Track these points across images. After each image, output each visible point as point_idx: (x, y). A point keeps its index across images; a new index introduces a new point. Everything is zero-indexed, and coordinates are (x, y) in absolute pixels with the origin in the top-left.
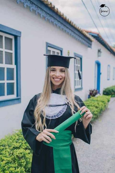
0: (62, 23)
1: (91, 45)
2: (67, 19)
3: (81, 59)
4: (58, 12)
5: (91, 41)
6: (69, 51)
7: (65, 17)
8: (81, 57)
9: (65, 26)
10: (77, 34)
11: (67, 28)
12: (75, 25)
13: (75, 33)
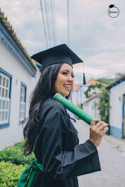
0: (16, 49)
1: (35, 74)
2: (22, 44)
3: (26, 88)
4: (15, 36)
5: (36, 70)
6: (17, 79)
7: (20, 42)
8: (26, 86)
9: (18, 51)
10: (26, 62)
11: (20, 54)
12: (26, 52)
13: (25, 60)
